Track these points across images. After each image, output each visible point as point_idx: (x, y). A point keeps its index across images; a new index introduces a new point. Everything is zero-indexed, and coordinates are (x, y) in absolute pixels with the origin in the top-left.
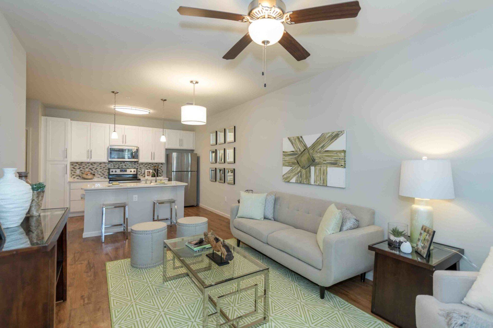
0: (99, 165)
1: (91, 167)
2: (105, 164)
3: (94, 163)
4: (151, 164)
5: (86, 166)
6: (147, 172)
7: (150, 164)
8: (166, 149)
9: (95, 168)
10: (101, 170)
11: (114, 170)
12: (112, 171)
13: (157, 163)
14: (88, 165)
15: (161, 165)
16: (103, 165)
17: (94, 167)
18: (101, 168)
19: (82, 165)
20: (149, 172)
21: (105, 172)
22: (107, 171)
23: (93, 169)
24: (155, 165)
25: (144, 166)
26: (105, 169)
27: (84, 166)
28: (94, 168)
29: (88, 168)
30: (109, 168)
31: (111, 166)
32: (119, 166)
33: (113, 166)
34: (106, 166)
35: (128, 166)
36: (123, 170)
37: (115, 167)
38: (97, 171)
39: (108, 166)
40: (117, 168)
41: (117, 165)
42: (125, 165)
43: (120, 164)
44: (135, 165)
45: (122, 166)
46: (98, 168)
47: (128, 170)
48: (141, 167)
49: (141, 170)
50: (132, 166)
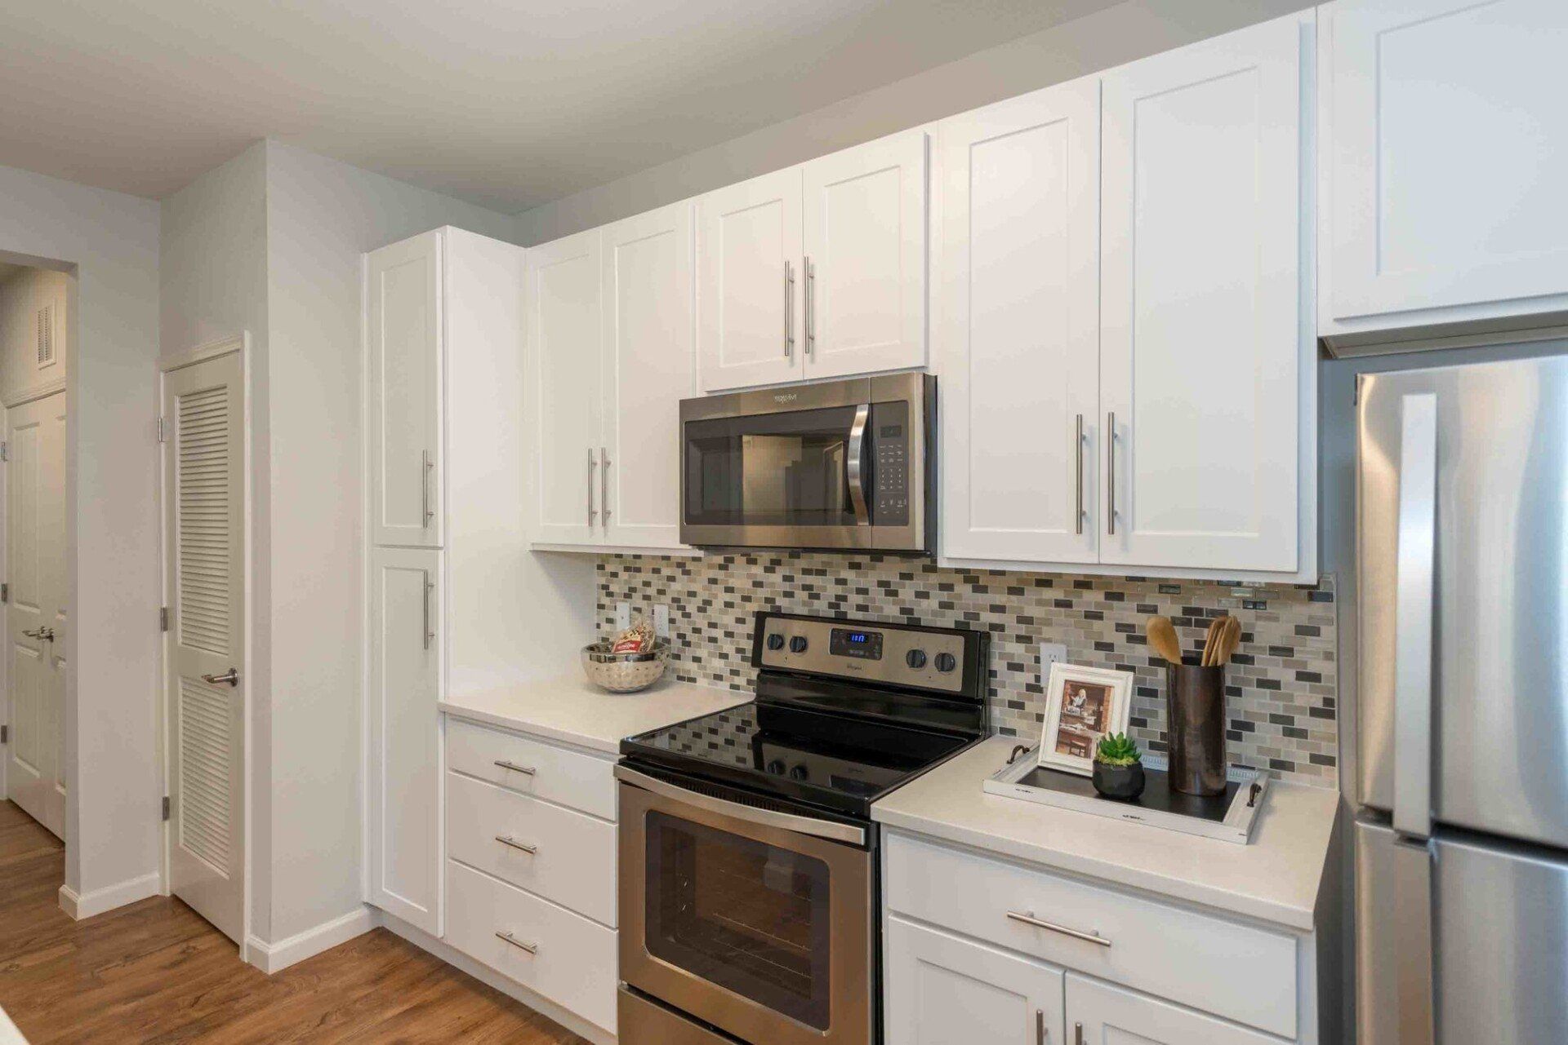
0: (721, 575)
1: (680, 586)
5: (657, 583)
9: (699, 600)
12: (777, 642)
14: (666, 570)
18: (728, 597)
19: (638, 570)
20: (1098, 695)
23: (692, 607)
27: (646, 577)
28: (694, 594)
29: (668, 597)
30: (777, 604)
31: (787, 586)
32: (840, 587)
33: (806, 588)
34: (758, 584)
35: (907, 593)
36: (859, 634)
37: (817, 597)
38: (713, 625)
39: (772, 585)
40: (831, 605)
41: (830, 578)
42: (881, 584)
43: (849, 575)
44: (969, 587)
45: (862, 591)
46: (714, 602)
47: (897, 645)
48: (1031, 611)
49: (1032, 656)
50: (945, 596)
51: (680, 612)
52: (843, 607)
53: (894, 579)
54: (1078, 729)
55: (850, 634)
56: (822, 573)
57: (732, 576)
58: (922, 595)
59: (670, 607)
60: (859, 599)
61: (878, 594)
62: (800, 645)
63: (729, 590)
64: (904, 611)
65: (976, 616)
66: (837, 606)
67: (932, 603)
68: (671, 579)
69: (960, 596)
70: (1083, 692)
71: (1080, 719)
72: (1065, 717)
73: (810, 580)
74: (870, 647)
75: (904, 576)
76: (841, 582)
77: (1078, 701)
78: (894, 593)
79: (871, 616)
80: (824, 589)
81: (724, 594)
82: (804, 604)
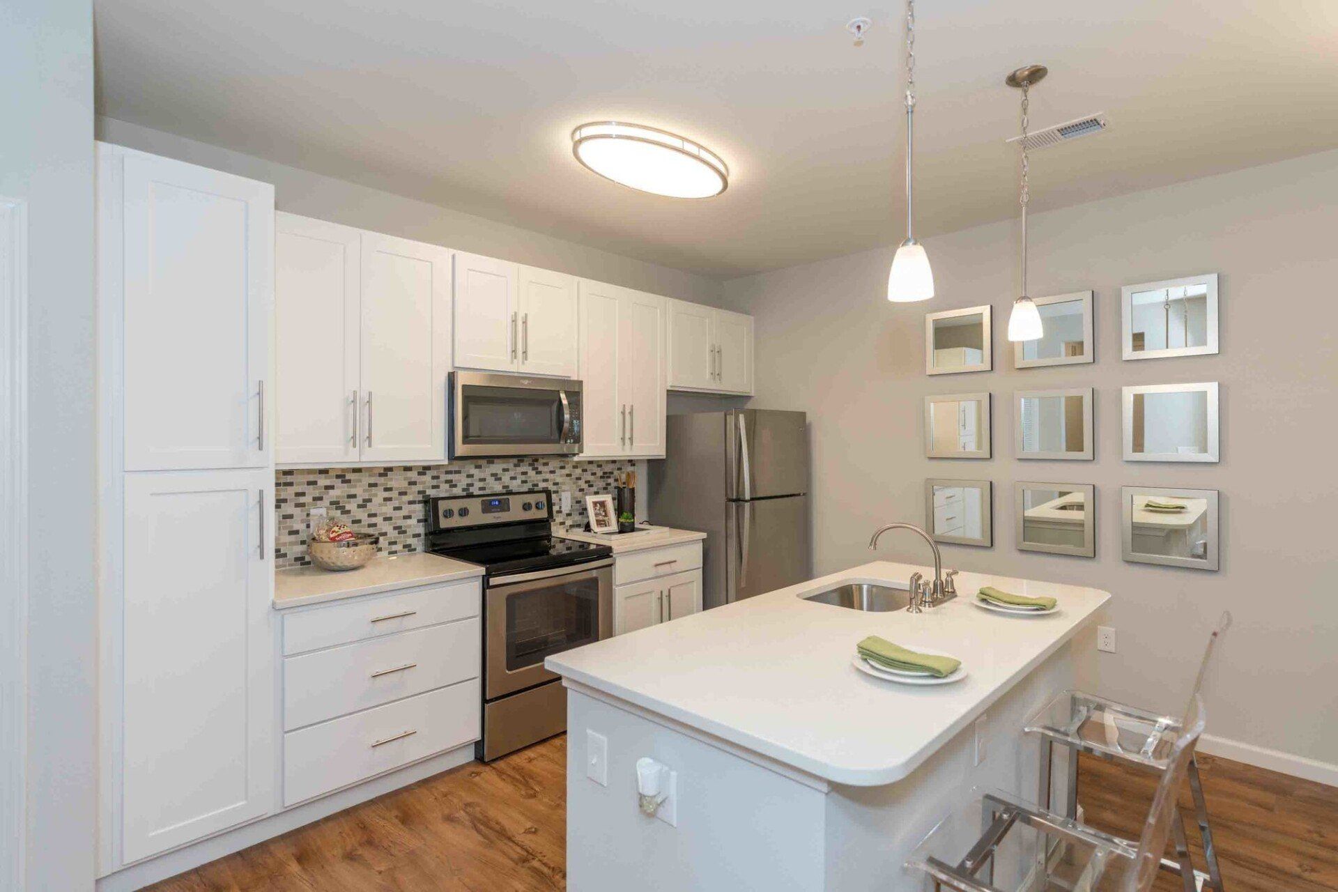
0: (381, 480)
1: (339, 492)
2: (409, 474)
3: (358, 470)
4: (595, 465)
5: (311, 492)
6: (595, 504)
7: (589, 467)
8: (668, 391)
9: (359, 500)
10: (388, 509)
11: (455, 505)
12: (448, 514)
13: (614, 462)
14: (323, 481)
15: (630, 469)
16: (397, 481)
17: (353, 491)
18: (387, 494)
19: (291, 484)
20: (602, 504)
21: (409, 517)
22: (419, 510)
23: (351, 506)
24: (608, 468)
25: (569, 475)
26: (406, 498)
27: (299, 489)
28: (354, 496)
29: (326, 502)
30: (427, 493)
31: (435, 482)
32: (470, 479)
33: (447, 482)
34: (412, 483)
35: (506, 478)
36: (495, 500)
37: (455, 486)
38: (371, 515)
39: (424, 483)
40: (464, 490)
41: (464, 475)
42: (493, 475)
43: (473, 471)
44: (534, 472)
45: (483, 480)
46: (374, 500)
47: (516, 503)
48: (558, 480)
49: (558, 499)
50: (524, 478)
51: (339, 512)
52: (471, 489)
53: (500, 472)
54: (600, 518)
55: (491, 501)
56: (459, 472)
57: (391, 479)
58: (513, 478)
59: (328, 508)
60: (481, 484)
61: (491, 480)
62: (464, 512)
63: (389, 489)
64: (504, 487)
65: (537, 485)
66: (467, 489)
67: (519, 481)
68: (328, 488)
69: (530, 477)
70: (598, 505)
71: (600, 514)
72: (596, 515)
73: (449, 477)
74: (504, 506)
75: (505, 470)
76: (470, 476)
77: (598, 508)
78: (500, 479)
79: (487, 492)
80: (460, 481)
81: (383, 493)
82: (447, 491)
